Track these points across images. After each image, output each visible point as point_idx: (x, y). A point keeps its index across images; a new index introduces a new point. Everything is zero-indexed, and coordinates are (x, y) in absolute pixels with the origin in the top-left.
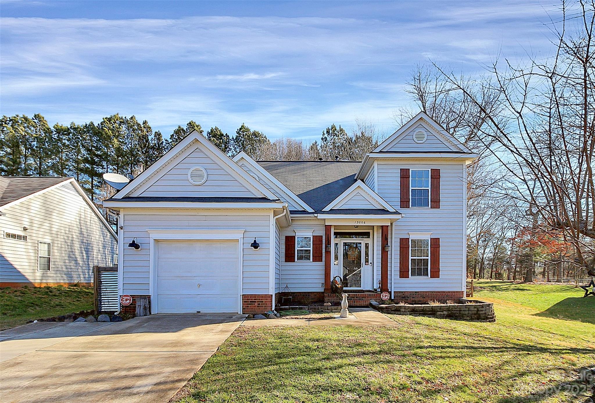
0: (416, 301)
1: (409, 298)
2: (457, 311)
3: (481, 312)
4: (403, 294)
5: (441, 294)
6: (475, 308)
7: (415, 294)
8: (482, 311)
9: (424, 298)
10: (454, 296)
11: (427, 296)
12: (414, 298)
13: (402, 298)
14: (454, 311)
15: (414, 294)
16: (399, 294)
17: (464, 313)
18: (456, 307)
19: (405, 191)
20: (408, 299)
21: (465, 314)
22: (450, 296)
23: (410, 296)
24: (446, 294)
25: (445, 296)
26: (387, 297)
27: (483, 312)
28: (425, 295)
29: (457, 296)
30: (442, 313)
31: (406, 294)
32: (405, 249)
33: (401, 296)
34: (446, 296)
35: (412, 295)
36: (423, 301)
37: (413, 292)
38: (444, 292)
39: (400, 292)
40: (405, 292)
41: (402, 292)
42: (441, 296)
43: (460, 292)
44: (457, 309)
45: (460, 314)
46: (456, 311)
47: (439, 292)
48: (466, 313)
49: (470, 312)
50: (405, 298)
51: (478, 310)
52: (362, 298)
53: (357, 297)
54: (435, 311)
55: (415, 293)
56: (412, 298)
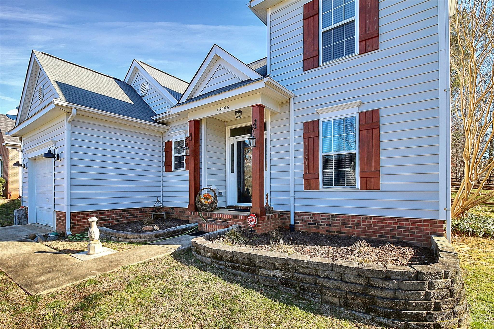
0: (334, 232)
1: (321, 225)
2: (309, 275)
3: (378, 293)
4: (311, 218)
5: (386, 223)
6: (359, 276)
7: (332, 220)
8: (383, 289)
9: (350, 227)
10: (417, 229)
11: (356, 224)
12: (330, 225)
13: (309, 224)
14: (302, 273)
15: (330, 219)
16: (305, 218)
17: (325, 283)
18: (304, 265)
19: (310, 39)
20: (318, 228)
21: (328, 288)
22: (408, 228)
23: (322, 222)
24: (397, 224)
25: (395, 227)
26: (254, 222)
27: (389, 294)
28: (350, 222)
29: (426, 230)
30: (271, 273)
31: (317, 218)
32: (312, 139)
33: (308, 221)
34: (398, 227)
35: (326, 220)
36: (347, 233)
37: (328, 215)
38: (393, 219)
39: (305, 214)
40: (314, 214)
41: (309, 214)
42: (386, 227)
43: (434, 221)
44: (309, 271)
45: (316, 284)
46: (306, 274)
47: (381, 218)
48: (332, 284)
49: (342, 285)
50: (315, 224)
51: (369, 285)
52: (226, 220)
53: (220, 219)
54: (255, 266)
55: (332, 216)
56: (327, 225)
